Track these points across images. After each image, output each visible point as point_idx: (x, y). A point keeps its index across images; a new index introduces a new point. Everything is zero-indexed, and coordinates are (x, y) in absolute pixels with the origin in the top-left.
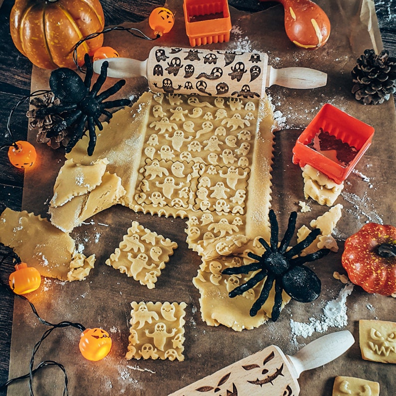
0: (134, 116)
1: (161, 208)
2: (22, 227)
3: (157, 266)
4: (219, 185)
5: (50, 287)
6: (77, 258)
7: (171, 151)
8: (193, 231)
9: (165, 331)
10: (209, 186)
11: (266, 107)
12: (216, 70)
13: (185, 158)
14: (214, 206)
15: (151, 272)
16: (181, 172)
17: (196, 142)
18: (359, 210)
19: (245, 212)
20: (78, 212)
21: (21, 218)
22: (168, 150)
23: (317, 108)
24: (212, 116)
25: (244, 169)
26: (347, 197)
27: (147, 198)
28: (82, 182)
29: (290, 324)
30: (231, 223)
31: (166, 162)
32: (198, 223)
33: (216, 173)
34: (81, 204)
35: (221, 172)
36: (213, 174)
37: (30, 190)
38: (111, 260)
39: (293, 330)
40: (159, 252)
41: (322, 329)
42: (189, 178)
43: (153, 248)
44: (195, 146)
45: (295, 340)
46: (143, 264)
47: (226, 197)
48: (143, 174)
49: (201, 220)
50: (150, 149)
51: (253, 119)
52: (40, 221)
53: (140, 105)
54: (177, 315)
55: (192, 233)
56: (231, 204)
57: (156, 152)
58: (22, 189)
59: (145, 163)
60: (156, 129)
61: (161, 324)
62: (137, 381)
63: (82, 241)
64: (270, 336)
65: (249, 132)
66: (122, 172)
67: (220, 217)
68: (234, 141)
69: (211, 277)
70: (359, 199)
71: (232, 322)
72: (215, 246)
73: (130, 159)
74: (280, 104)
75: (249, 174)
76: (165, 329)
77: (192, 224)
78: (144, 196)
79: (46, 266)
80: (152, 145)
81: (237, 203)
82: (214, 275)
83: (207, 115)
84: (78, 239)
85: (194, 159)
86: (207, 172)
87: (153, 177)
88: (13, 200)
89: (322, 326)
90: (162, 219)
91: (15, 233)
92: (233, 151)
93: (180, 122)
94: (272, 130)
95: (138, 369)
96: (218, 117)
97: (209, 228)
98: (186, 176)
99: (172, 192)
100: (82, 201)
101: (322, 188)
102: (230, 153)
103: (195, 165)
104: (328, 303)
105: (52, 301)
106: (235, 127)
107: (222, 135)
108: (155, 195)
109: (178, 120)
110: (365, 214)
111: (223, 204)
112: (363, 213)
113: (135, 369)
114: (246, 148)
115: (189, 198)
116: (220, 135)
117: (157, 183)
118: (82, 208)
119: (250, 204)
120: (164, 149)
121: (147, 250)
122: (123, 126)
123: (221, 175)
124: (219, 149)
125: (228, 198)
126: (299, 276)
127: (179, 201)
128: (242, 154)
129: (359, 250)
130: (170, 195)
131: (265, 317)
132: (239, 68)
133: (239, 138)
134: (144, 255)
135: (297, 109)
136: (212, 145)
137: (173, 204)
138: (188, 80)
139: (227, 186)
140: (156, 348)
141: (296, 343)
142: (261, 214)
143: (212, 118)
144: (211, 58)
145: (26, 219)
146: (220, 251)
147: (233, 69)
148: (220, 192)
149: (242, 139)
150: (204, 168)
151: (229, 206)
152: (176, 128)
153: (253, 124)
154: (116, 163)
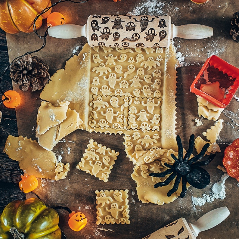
0: (81, 64)
1: (107, 130)
2: (21, 148)
3: (108, 168)
4: (142, 112)
5: (45, 184)
6: (59, 166)
7: (109, 89)
8: (128, 145)
9: (117, 208)
10: (136, 113)
11: (171, 50)
12: (135, 35)
13: (118, 94)
14: (140, 126)
15: (105, 173)
16: (117, 104)
17: (124, 81)
18: (234, 122)
19: (160, 129)
20: (55, 137)
21: (20, 142)
22: (106, 88)
23: (205, 48)
24: (134, 60)
25: (158, 99)
26: (226, 114)
27: (97, 123)
28: (54, 119)
29: (191, 199)
30: (152, 137)
31: (106, 97)
32: (131, 139)
33: (140, 103)
34: (56, 132)
35: (143, 102)
36: (138, 104)
37: (21, 121)
38: (79, 166)
39: (193, 202)
40: (109, 160)
41: (211, 200)
42: (122, 108)
43: (104, 157)
44: (124, 84)
45: (195, 208)
46: (99, 167)
47: (147, 120)
48: (92, 106)
49: (133, 137)
50: (94, 89)
51: (162, 60)
52: (32, 143)
53: (84, 54)
54: (123, 198)
55: (128, 146)
56: (151, 124)
57: (99, 90)
58: (16, 120)
59: (92, 98)
60: (97, 72)
61: (114, 204)
62: (104, 236)
63: (60, 154)
64: (180, 207)
65: (160, 71)
66: (79, 107)
67: (145, 134)
68: (150, 79)
69: (142, 173)
70: (234, 115)
71: (157, 201)
72: (143, 158)
73: (82, 97)
74: (180, 47)
75: (161, 102)
76: (117, 207)
77: (127, 140)
78: (95, 122)
79: (41, 172)
80: (96, 85)
81: (155, 123)
82: (144, 172)
83: (130, 59)
84: (57, 152)
85: (124, 94)
86: (134, 103)
87: (99, 109)
88: (12, 128)
89: (210, 199)
90: (107, 136)
91: (18, 152)
92: (150, 86)
93: (113, 66)
94: (176, 68)
95: (104, 230)
96: (138, 60)
97: (138, 142)
98: (120, 106)
99: (112, 118)
100: (56, 130)
101: (210, 111)
102: (148, 88)
103: (125, 98)
104: (214, 184)
105: (48, 192)
106: (150, 68)
107: (142, 74)
108: (101, 122)
109: (110, 64)
110: (237, 125)
111: (146, 125)
112: (236, 124)
113: (102, 230)
114: (158, 84)
115: (123, 122)
116: (140, 74)
117: (102, 112)
118: (57, 134)
119: (163, 124)
120: (104, 88)
121: (101, 158)
122: (74, 72)
123: (143, 104)
124: (140, 86)
125: (149, 120)
126: (197, 177)
127: (117, 125)
128: (156, 88)
129: (234, 161)
130: (111, 121)
131: (176, 196)
132: (151, 32)
133: (153, 76)
134: (99, 162)
135: (192, 50)
136: (136, 83)
137: (113, 126)
138: (116, 42)
139: (147, 112)
140: (113, 217)
141: (195, 209)
142: (171, 131)
143: (134, 62)
144: (131, 26)
145: (22, 142)
146: (147, 161)
147: (147, 34)
148: (144, 117)
149: (155, 76)
150: (132, 100)
151: (150, 126)
152: (110, 71)
153: (162, 64)
154: (74, 100)
